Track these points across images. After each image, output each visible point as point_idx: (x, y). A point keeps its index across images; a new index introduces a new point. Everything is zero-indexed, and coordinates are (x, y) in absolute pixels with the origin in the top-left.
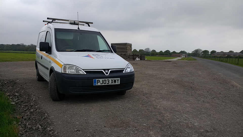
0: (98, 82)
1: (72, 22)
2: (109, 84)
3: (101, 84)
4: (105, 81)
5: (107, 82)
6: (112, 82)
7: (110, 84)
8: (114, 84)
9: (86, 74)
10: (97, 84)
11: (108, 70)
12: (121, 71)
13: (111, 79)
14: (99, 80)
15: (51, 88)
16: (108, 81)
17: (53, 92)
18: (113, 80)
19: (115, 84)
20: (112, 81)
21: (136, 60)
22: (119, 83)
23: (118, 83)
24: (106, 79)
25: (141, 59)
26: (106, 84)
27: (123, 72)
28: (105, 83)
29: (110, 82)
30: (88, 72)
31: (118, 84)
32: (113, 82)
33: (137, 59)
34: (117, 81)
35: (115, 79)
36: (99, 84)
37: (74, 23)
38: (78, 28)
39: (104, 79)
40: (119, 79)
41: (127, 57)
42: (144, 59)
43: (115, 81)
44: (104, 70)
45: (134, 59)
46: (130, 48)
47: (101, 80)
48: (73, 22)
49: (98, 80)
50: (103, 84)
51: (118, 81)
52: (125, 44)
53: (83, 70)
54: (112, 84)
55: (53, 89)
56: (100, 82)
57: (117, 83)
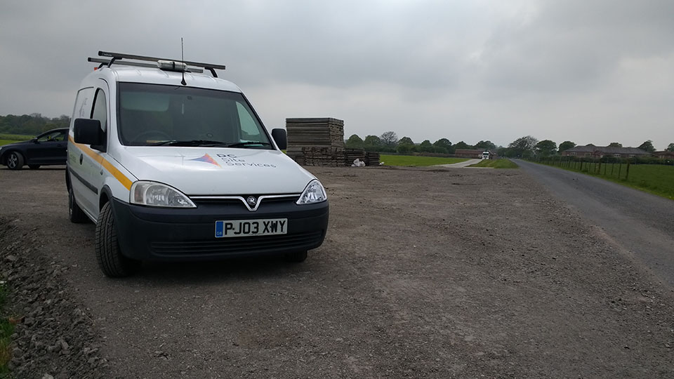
0: (227, 229)
1: (166, 65)
2: (257, 235)
3: (235, 233)
4: (247, 226)
5: (252, 229)
6: (266, 228)
7: (261, 233)
8: (270, 233)
9: (195, 206)
10: (226, 234)
11: (256, 196)
12: (291, 199)
13: (264, 220)
14: (231, 224)
15: (102, 243)
16: (256, 225)
17: (106, 253)
18: (270, 224)
19: (274, 233)
20: (266, 226)
21: (353, 165)
22: (285, 232)
23: (283, 230)
24: (251, 221)
25: (367, 164)
26: (250, 234)
27: (297, 203)
28: (247, 230)
30: (201, 202)
31: (282, 233)
32: (270, 229)
33: (356, 162)
34: (279, 226)
35: (274, 221)
36: (231, 234)
37: (172, 66)
38: (183, 82)
39: (243, 221)
40: (284, 221)
41: (330, 157)
42: (377, 164)
43: (274, 226)
44: (246, 196)
45: (349, 163)
46: (340, 133)
47: (236, 223)
48: (169, 66)
49: (227, 224)
50: (242, 235)
51: (282, 225)
52: (327, 121)
53: (188, 196)
54: (266, 233)
55: (106, 247)
56: (233, 229)
57: (279, 232)
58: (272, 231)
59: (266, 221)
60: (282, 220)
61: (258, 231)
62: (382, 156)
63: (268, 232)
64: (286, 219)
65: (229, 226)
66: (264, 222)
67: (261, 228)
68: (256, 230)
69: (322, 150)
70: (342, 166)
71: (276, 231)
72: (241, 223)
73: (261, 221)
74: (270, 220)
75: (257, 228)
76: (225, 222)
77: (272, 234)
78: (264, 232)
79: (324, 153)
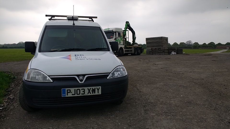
0: (68, 93)
1: (69, 18)
2: (84, 95)
3: (73, 95)
4: (78, 91)
5: (82, 92)
6: (89, 92)
7: (86, 94)
8: (92, 94)
9: (52, 81)
10: (67, 95)
11: (84, 75)
12: (104, 76)
13: (88, 88)
14: (70, 90)
16: (83, 90)
18: (91, 90)
19: (94, 94)
20: (89, 90)
21: (171, 54)
22: (100, 93)
24: (81, 88)
25: (177, 53)
26: (81, 95)
27: (107, 78)
28: (78, 93)
29: (86, 91)
30: (55, 79)
31: (98, 94)
32: (91, 92)
33: (173, 53)
34: (96, 90)
35: (94, 88)
36: (70, 95)
38: (74, 24)
39: (76, 89)
40: (99, 88)
41: (162, 51)
42: (182, 53)
43: (94, 91)
44: (78, 76)
45: (169, 53)
46: (166, 42)
47: (72, 90)
48: (71, 18)
49: (67, 90)
50: (76, 95)
51: (98, 90)
52: (161, 38)
53: (49, 76)
54: (89, 94)
56: (71, 93)
57: (96, 93)
58: (93, 93)
59: (89, 88)
60: (98, 87)
61: (84, 94)
62: (184, 50)
63: (90, 93)
64: (100, 87)
65: (69, 91)
66: (88, 89)
67: (86, 92)
68: (83, 93)
69: (159, 49)
70: (167, 55)
71: (95, 93)
72: (75, 90)
73: (86, 89)
74: (91, 88)
75: (84, 92)
76: (66, 89)
77: (93, 94)
78: (88, 93)
79: (160, 50)
